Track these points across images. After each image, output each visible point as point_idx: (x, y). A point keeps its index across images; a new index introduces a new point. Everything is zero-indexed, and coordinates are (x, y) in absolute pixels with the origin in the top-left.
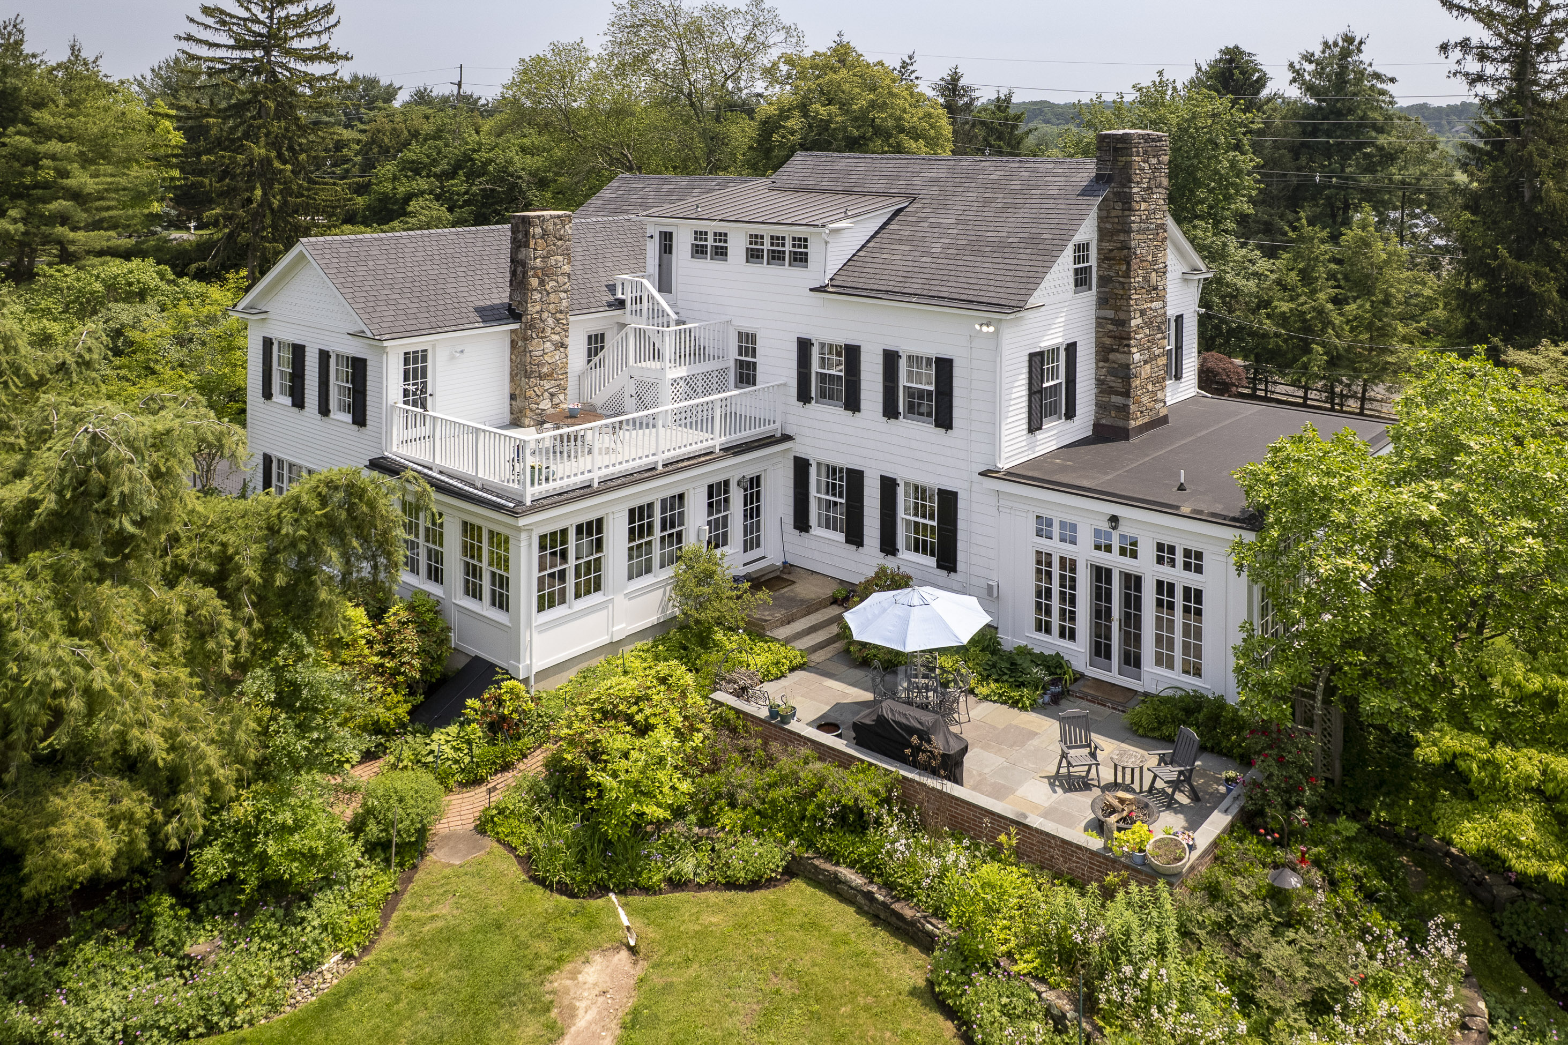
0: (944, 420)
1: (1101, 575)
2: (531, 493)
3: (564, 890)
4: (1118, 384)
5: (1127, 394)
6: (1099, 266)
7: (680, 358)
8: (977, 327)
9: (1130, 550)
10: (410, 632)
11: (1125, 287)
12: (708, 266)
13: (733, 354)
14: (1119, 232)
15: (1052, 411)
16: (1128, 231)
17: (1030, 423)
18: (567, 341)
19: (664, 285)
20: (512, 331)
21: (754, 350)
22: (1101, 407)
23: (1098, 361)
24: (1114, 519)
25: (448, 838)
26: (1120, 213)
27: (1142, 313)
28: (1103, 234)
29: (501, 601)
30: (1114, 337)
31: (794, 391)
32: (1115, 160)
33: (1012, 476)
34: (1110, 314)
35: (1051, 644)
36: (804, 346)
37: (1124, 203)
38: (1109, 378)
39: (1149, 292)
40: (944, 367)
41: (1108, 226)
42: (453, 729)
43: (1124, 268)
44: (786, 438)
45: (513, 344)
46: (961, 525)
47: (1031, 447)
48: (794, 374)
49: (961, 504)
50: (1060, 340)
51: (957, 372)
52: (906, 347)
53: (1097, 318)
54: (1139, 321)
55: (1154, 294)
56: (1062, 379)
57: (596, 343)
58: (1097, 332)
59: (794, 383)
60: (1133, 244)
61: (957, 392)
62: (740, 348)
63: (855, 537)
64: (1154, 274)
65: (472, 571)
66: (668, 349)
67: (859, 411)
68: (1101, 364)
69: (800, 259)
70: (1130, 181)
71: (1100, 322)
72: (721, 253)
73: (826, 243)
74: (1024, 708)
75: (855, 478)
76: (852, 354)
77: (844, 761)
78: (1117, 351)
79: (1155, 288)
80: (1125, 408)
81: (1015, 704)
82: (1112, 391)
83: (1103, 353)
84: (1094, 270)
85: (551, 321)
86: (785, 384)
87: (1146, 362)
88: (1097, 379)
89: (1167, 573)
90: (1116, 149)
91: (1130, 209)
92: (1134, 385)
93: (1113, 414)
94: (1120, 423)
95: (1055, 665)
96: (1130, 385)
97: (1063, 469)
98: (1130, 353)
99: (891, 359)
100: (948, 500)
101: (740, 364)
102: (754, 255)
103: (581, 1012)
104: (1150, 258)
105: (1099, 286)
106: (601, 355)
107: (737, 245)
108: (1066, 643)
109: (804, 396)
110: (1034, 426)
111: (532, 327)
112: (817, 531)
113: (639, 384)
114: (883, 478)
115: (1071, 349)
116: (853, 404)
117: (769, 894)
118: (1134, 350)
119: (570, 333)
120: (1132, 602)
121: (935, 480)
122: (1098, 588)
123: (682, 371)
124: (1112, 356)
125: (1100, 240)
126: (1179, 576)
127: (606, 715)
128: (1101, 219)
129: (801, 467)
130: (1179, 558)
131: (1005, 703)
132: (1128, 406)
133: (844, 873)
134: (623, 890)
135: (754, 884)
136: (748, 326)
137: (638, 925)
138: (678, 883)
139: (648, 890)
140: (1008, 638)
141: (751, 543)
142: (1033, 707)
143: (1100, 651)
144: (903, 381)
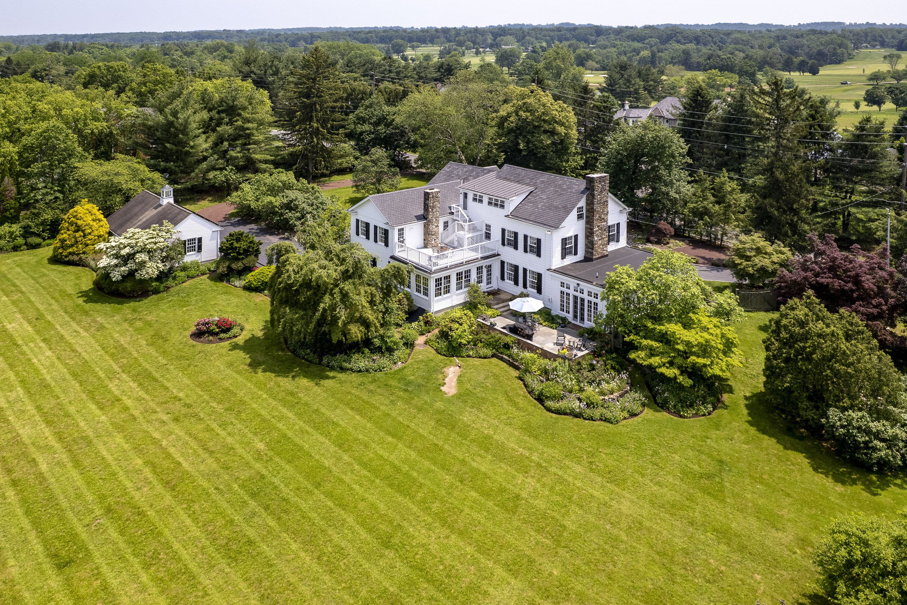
0: (539, 255)
1: (575, 297)
2: (434, 268)
3: (444, 355)
4: (591, 246)
6: (586, 213)
7: (469, 232)
8: (547, 232)
9: (582, 292)
10: (405, 300)
11: (593, 219)
12: (477, 204)
13: (484, 230)
14: (591, 204)
15: (570, 253)
16: (593, 204)
18: (439, 225)
19: (465, 208)
20: (424, 223)
21: (490, 230)
22: (586, 252)
23: (584, 240)
24: (578, 284)
25: (418, 345)
26: (591, 199)
27: (598, 226)
28: (587, 204)
29: (426, 294)
30: (590, 233)
31: (500, 242)
32: (590, 184)
33: (555, 271)
34: (588, 227)
35: (564, 314)
36: (503, 230)
37: (592, 196)
38: (588, 244)
39: (601, 220)
40: (539, 241)
41: (589, 202)
42: (417, 323)
43: (591, 215)
44: (498, 255)
45: (425, 226)
46: (543, 282)
47: (562, 263)
48: (501, 238)
49: (543, 277)
50: (572, 234)
51: (542, 243)
52: (530, 234)
53: (585, 229)
54: (596, 229)
55: (603, 221)
56: (573, 244)
57: (446, 225)
58: (584, 233)
59: (500, 240)
60: (595, 208)
61: (542, 248)
62: (486, 229)
63: (516, 283)
64: (603, 215)
65: (418, 286)
66: (466, 229)
67: (517, 250)
70: (594, 190)
72: (481, 201)
73: (510, 203)
74: (554, 329)
75: (517, 268)
76: (516, 234)
77: (506, 335)
78: (591, 237)
79: (603, 219)
81: (551, 328)
82: (589, 248)
83: (586, 237)
84: (584, 215)
85: (435, 219)
86: (498, 240)
88: (585, 244)
89: (590, 299)
90: (591, 181)
91: (594, 198)
92: (596, 246)
93: (589, 254)
94: (591, 257)
95: (564, 319)
96: (594, 246)
97: (570, 270)
98: (594, 237)
99: (526, 237)
100: (539, 276)
101: (486, 233)
102: (490, 203)
103: (450, 374)
104: (601, 211)
105: (585, 219)
106: (447, 228)
107: (485, 200)
108: (567, 314)
109: (503, 244)
110: (563, 257)
111: (430, 221)
112: (506, 281)
113: (458, 238)
114: (524, 268)
115: (576, 237)
116: (516, 248)
117: (488, 360)
118: (596, 237)
119: (440, 223)
120: (582, 305)
121: (537, 270)
123: (470, 235)
124: (589, 238)
125: (586, 207)
126: (593, 299)
127: (453, 321)
128: (587, 200)
129: (503, 263)
130: (593, 295)
131: (549, 327)
132: (593, 252)
133: (504, 356)
134: (457, 357)
135: (485, 358)
136: (488, 223)
137: (460, 362)
138: (469, 356)
139: (462, 357)
140: (554, 313)
141: (489, 283)
142: (556, 328)
143: (575, 317)
144: (529, 243)
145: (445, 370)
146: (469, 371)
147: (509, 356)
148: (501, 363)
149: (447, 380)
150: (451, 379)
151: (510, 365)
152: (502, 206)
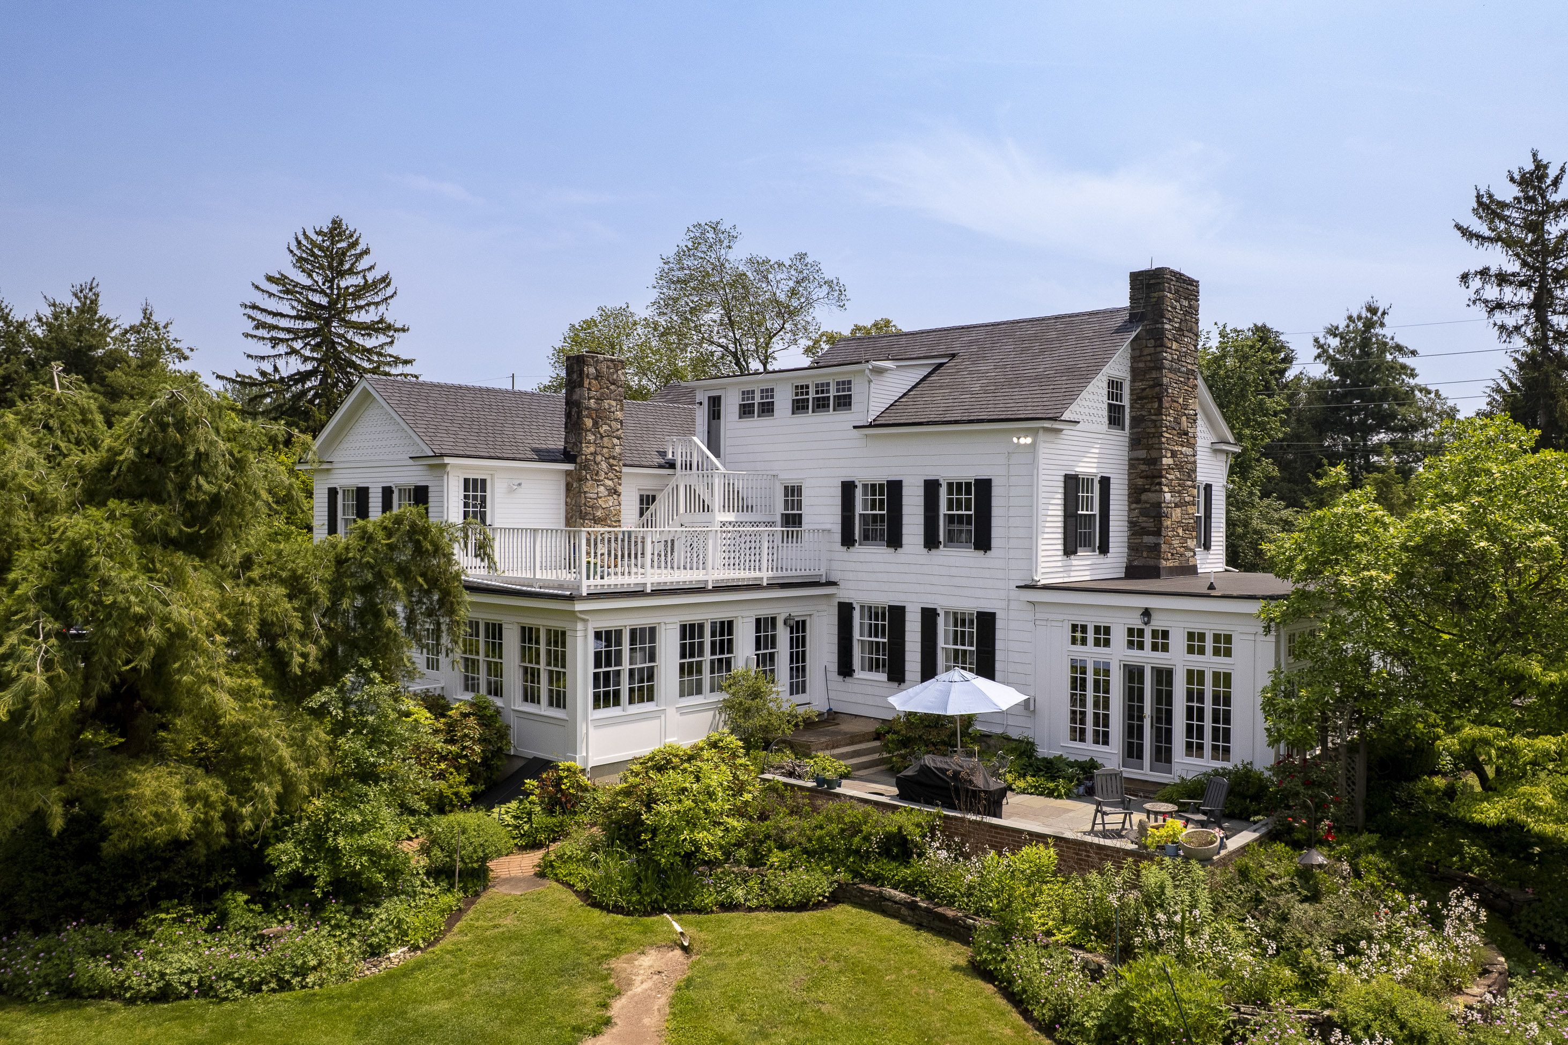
0: (983, 543)
1: (1134, 674)
2: (586, 586)
3: (618, 909)
4: (1149, 524)
5: (1158, 533)
6: (1132, 407)
7: (726, 507)
8: (1015, 440)
9: (1161, 644)
10: (472, 722)
11: (1157, 424)
12: (757, 423)
13: (780, 509)
14: (1151, 369)
15: (1087, 543)
16: (1160, 368)
17: (1065, 545)
18: (620, 489)
19: (714, 443)
20: (568, 473)
21: (800, 502)
22: (1134, 549)
23: (1130, 503)
24: (1147, 614)
25: (506, 880)
26: (1152, 350)
27: (1174, 454)
28: (1135, 373)
29: (558, 699)
30: (1146, 477)
31: (838, 537)
32: (1148, 297)
33: (1050, 589)
34: (1142, 454)
35: (1084, 749)
36: (848, 489)
37: (1156, 340)
38: (1141, 519)
39: (1180, 435)
40: (984, 487)
41: (1141, 365)
42: (513, 804)
43: (1156, 405)
44: (831, 580)
45: (569, 487)
46: (999, 645)
47: (1067, 569)
48: (839, 519)
49: (999, 624)
50: (1094, 471)
51: (995, 491)
52: (946, 474)
53: (1130, 460)
54: (1170, 461)
55: (1184, 438)
56: (1096, 511)
57: (647, 501)
58: (1130, 474)
59: (837, 529)
60: (1165, 380)
61: (995, 512)
62: (786, 502)
63: (897, 674)
64: (1184, 418)
65: (530, 675)
66: (717, 501)
67: (901, 546)
68: (1134, 506)
69: (844, 402)
70: (1163, 316)
71: (1133, 463)
72: (767, 409)
73: (870, 381)
74: (1059, 797)
75: (897, 614)
76: (895, 488)
77: (889, 807)
78: (1149, 490)
79: (1186, 434)
80: (1157, 546)
81: (1051, 794)
82: (1146, 531)
83: (1135, 494)
84: (1127, 410)
85: (604, 465)
86: (829, 531)
87: (1176, 506)
88: (1130, 522)
89: (1197, 662)
90: (1149, 286)
91: (1162, 345)
92: (1165, 524)
93: (1145, 554)
94: (1151, 562)
95: (1089, 768)
96: (1161, 524)
98: (1161, 491)
99: (931, 487)
100: (986, 621)
101: (786, 517)
102: (799, 406)
103: (637, 983)
104: (1181, 400)
105: (1132, 427)
106: (652, 507)
107: (783, 400)
108: (1100, 748)
109: (848, 540)
110: (1069, 551)
111: (586, 468)
112: (860, 674)
114: (924, 610)
115: (1105, 482)
116: (895, 540)
117: (818, 914)
118: (1166, 489)
119: (623, 481)
120: (1164, 697)
121: (971, 604)
122: (1131, 708)
123: (731, 517)
124: (1144, 497)
125: (1133, 381)
126: (1209, 663)
128: (1134, 359)
129: (843, 611)
130: (1210, 644)
131: (1041, 794)
132: (1159, 544)
133: (889, 891)
134: (676, 910)
135: (801, 906)
136: (792, 478)
137: (691, 931)
138: (729, 906)
139: (699, 911)
140: (1044, 751)
141: (798, 687)
142: (1069, 796)
143: (1133, 752)
144: (943, 510)
145: (616, 964)
146: (732, 962)
148: (876, 920)
149: (618, 1007)
150: (643, 1003)
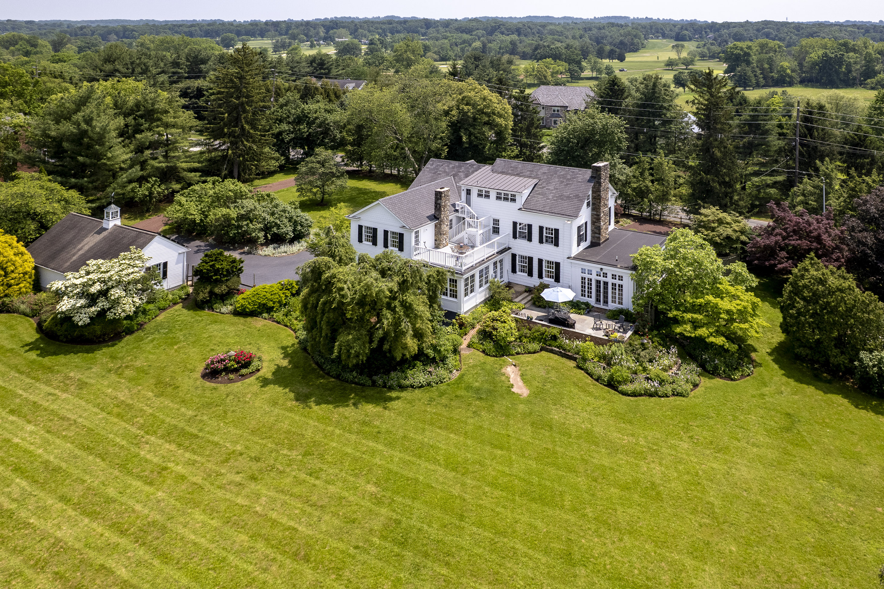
0: (557, 244)
1: (598, 282)
2: (463, 268)
3: (494, 356)
4: (597, 231)
5: (600, 234)
8: (566, 221)
9: (605, 275)
11: (599, 206)
12: (483, 200)
13: (492, 225)
14: (598, 192)
15: (582, 240)
19: (469, 203)
20: (436, 222)
21: (498, 224)
22: (593, 237)
24: (601, 269)
25: (463, 349)
27: (603, 212)
28: (593, 194)
29: (454, 296)
30: (597, 219)
31: (511, 235)
33: (575, 258)
34: (595, 213)
35: (586, 299)
36: (515, 224)
38: (595, 230)
40: (557, 231)
41: (595, 191)
42: (451, 327)
43: (599, 201)
44: (509, 248)
45: (436, 226)
46: (561, 271)
47: (578, 250)
48: (512, 231)
49: (561, 265)
50: (583, 222)
51: (560, 233)
52: (545, 225)
53: (592, 214)
54: (603, 214)
55: (606, 206)
56: (584, 231)
58: (592, 218)
59: (511, 233)
61: (560, 237)
62: (494, 223)
63: (530, 274)
67: (531, 241)
68: (593, 226)
72: (487, 196)
73: (522, 197)
74: (581, 314)
75: (531, 259)
76: (530, 226)
78: (596, 222)
80: (598, 237)
81: (579, 314)
82: (595, 233)
83: (593, 223)
84: (591, 201)
85: (445, 220)
86: (509, 234)
87: (604, 225)
88: (592, 230)
89: (614, 281)
92: (601, 231)
93: (595, 239)
94: (597, 241)
95: (587, 304)
97: (587, 256)
98: (600, 222)
99: (541, 228)
100: (558, 265)
101: (494, 228)
102: (498, 198)
103: (511, 375)
105: (592, 206)
107: (493, 195)
108: (589, 299)
109: (515, 237)
110: (579, 245)
111: (439, 220)
112: (519, 273)
113: (469, 235)
114: (539, 259)
115: (586, 223)
116: (530, 239)
117: (539, 354)
120: (606, 288)
121: (553, 259)
122: (597, 285)
124: (596, 224)
126: (617, 282)
129: (514, 256)
130: (617, 278)
131: (577, 314)
132: (601, 236)
133: (553, 348)
134: (507, 355)
135: (534, 352)
136: (497, 217)
137: (513, 361)
138: (519, 353)
139: (512, 355)
141: (501, 277)
142: (584, 314)
143: (598, 300)
144: (544, 234)
145: (503, 370)
146: (527, 369)
147: (558, 348)
149: (512, 381)
150: (515, 380)
151: (562, 356)
152: (514, 200)
